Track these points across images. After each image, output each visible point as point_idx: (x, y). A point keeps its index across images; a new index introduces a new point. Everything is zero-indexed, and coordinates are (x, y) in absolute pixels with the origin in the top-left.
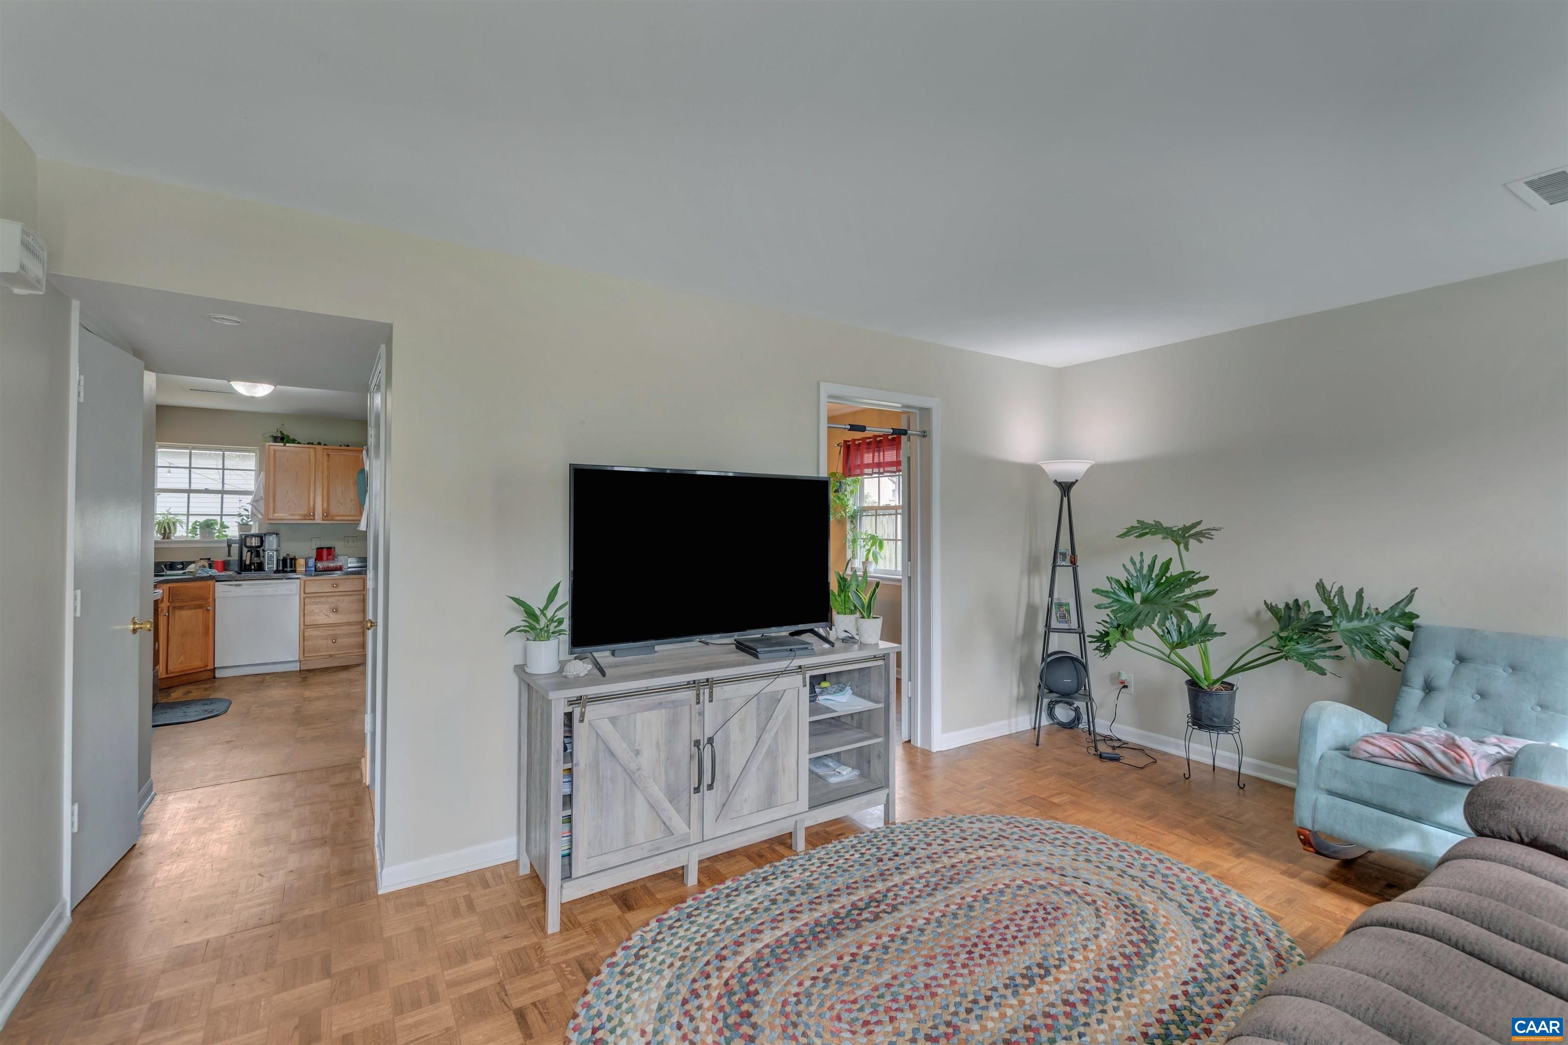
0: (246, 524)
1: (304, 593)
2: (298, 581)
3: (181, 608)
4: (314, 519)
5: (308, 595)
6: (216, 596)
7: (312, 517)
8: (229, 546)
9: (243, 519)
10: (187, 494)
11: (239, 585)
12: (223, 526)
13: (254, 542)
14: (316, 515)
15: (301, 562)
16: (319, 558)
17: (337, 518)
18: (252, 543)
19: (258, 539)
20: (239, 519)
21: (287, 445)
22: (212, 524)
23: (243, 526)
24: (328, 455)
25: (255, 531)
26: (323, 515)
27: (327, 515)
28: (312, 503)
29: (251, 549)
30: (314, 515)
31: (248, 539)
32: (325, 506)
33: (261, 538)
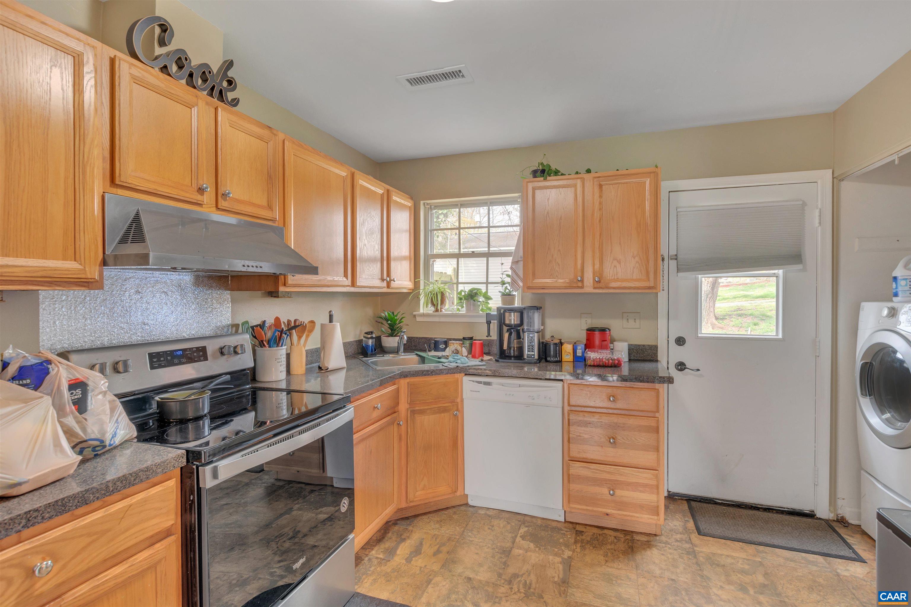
0: (509, 295)
1: (569, 405)
2: (560, 384)
3: (422, 412)
4: (582, 287)
5: (573, 408)
6: (464, 397)
7: (580, 284)
8: (489, 323)
9: (506, 288)
10: (456, 260)
11: (489, 384)
12: (488, 298)
13: (513, 319)
14: (585, 280)
15: (568, 348)
16: (589, 345)
17: (613, 285)
18: (510, 320)
19: (517, 315)
20: (500, 288)
21: (548, 178)
22: (476, 294)
23: (507, 296)
24: (601, 186)
25: (517, 304)
26: (594, 279)
27: (598, 282)
28: (579, 266)
29: (511, 328)
30: (582, 281)
31: (507, 314)
32: (597, 266)
33: (521, 312)
